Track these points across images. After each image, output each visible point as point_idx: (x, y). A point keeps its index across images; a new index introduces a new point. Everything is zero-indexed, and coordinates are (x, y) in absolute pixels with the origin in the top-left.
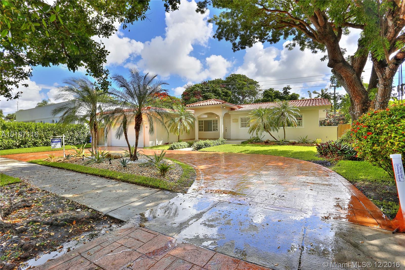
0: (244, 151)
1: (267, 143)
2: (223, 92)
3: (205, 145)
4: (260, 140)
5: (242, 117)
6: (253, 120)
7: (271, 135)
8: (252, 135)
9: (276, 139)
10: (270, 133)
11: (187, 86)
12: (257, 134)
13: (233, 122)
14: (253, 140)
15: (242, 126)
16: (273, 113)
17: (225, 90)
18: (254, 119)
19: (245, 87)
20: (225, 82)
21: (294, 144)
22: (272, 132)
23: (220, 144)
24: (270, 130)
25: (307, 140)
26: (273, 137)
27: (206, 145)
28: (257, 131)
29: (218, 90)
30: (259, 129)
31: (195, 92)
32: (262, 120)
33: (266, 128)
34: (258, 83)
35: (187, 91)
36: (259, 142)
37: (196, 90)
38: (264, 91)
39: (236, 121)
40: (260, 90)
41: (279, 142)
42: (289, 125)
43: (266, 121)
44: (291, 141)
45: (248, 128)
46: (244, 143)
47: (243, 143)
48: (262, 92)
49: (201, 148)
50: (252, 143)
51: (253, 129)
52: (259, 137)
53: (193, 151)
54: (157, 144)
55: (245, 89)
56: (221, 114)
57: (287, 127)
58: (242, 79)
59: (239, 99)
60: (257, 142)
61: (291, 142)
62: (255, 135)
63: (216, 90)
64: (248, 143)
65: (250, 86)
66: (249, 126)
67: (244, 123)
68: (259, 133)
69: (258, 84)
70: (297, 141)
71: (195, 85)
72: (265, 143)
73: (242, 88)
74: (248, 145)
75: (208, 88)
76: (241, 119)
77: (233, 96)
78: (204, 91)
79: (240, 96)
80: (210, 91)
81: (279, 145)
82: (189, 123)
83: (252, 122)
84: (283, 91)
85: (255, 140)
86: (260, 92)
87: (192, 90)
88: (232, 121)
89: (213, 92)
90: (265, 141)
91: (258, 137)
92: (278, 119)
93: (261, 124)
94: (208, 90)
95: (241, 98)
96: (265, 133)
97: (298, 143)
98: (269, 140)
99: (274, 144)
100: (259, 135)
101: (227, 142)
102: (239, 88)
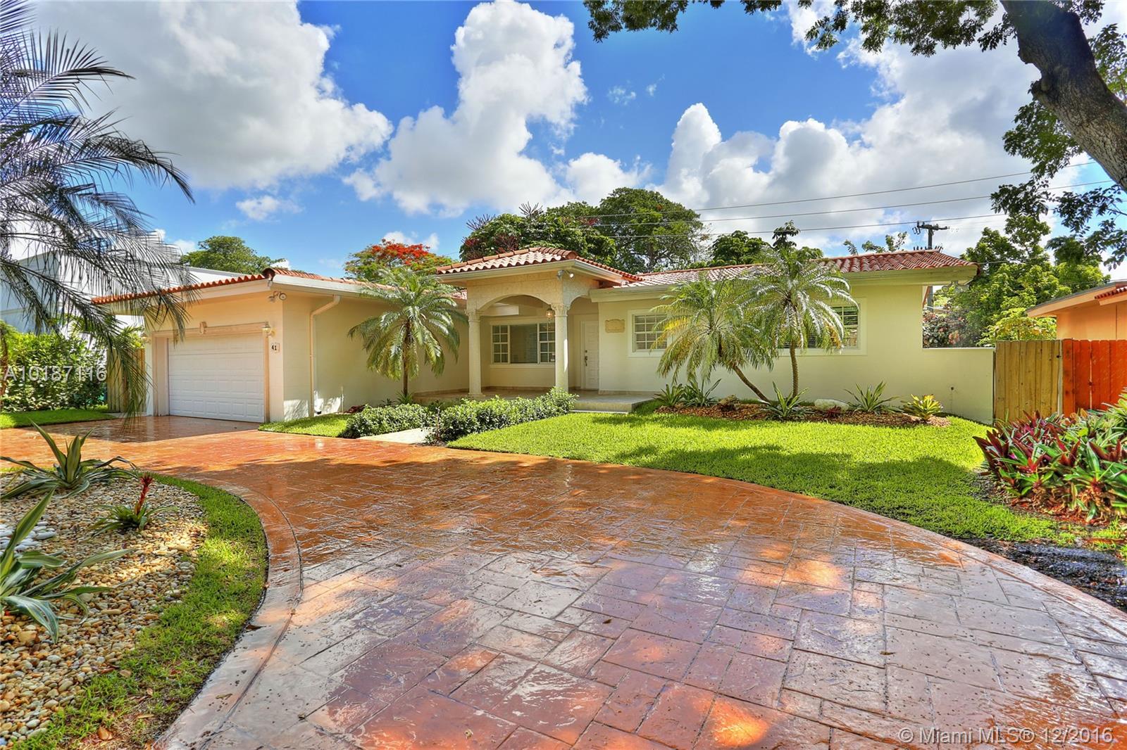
0: (631, 455)
1: (730, 412)
2: (589, 240)
3: (482, 421)
4: (701, 397)
5: (638, 312)
6: (677, 323)
7: (745, 380)
8: (675, 379)
9: (762, 397)
10: (740, 375)
11: (478, 222)
12: (691, 375)
13: (608, 331)
14: (677, 399)
15: (641, 347)
16: (754, 293)
17: (597, 235)
18: (679, 317)
19: (657, 226)
20: (598, 211)
21: (832, 415)
22: (748, 370)
23: (550, 414)
24: (741, 361)
25: (880, 399)
26: (752, 387)
27: (487, 421)
28: (690, 366)
29: (573, 233)
30: (698, 357)
31: (499, 239)
32: (711, 320)
33: (725, 354)
34: (698, 216)
35: (479, 237)
36: (699, 405)
37: (502, 234)
38: (715, 238)
39: (617, 326)
40: (705, 237)
41: (775, 404)
42: (813, 341)
43: (724, 326)
44: (820, 403)
45: (659, 354)
46: (642, 410)
47: (637, 408)
48: (709, 243)
49: (464, 433)
50: (672, 408)
51: (675, 357)
52: (700, 388)
53: (426, 444)
54: (317, 409)
55: (658, 235)
56: (558, 299)
57: (808, 349)
58: (648, 203)
59: (641, 263)
60: (692, 406)
61: (822, 407)
62: (683, 380)
63: (568, 234)
64: (657, 409)
65: (671, 224)
66: (664, 345)
67: (646, 336)
68: (698, 371)
69: (698, 220)
70: (844, 406)
71: (502, 218)
72: (723, 411)
73: (648, 229)
74: (655, 420)
75: (541, 227)
76: (637, 319)
77: (622, 257)
78: (526, 235)
79: (644, 257)
80: (547, 234)
81: (776, 418)
82: (436, 334)
83: (674, 332)
84: (775, 240)
85: (684, 395)
86: (702, 243)
87: (492, 234)
88: (602, 329)
89: (555, 238)
90: (723, 402)
91: (694, 387)
92: (772, 318)
93: (707, 337)
94: (541, 231)
95: (647, 261)
96: (721, 371)
97: (850, 412)
98: (736, 400)
99: (755, 417)
100: (699, 380)
101: (581, 403)
102: (640, 231)
